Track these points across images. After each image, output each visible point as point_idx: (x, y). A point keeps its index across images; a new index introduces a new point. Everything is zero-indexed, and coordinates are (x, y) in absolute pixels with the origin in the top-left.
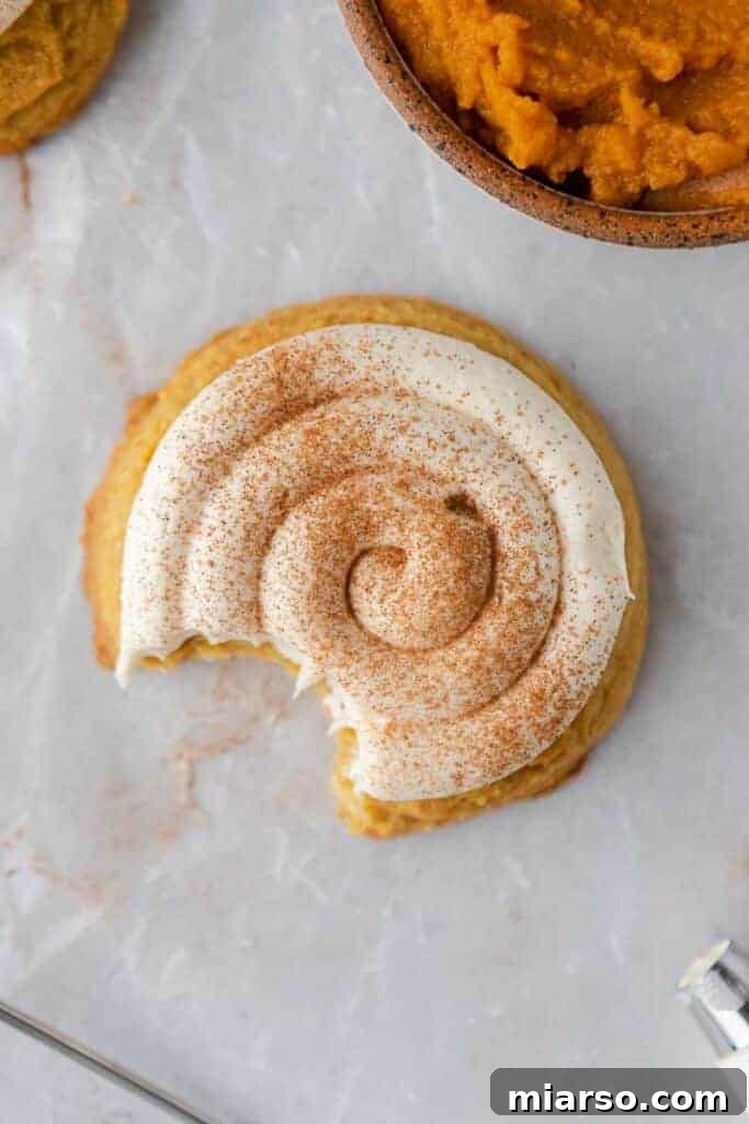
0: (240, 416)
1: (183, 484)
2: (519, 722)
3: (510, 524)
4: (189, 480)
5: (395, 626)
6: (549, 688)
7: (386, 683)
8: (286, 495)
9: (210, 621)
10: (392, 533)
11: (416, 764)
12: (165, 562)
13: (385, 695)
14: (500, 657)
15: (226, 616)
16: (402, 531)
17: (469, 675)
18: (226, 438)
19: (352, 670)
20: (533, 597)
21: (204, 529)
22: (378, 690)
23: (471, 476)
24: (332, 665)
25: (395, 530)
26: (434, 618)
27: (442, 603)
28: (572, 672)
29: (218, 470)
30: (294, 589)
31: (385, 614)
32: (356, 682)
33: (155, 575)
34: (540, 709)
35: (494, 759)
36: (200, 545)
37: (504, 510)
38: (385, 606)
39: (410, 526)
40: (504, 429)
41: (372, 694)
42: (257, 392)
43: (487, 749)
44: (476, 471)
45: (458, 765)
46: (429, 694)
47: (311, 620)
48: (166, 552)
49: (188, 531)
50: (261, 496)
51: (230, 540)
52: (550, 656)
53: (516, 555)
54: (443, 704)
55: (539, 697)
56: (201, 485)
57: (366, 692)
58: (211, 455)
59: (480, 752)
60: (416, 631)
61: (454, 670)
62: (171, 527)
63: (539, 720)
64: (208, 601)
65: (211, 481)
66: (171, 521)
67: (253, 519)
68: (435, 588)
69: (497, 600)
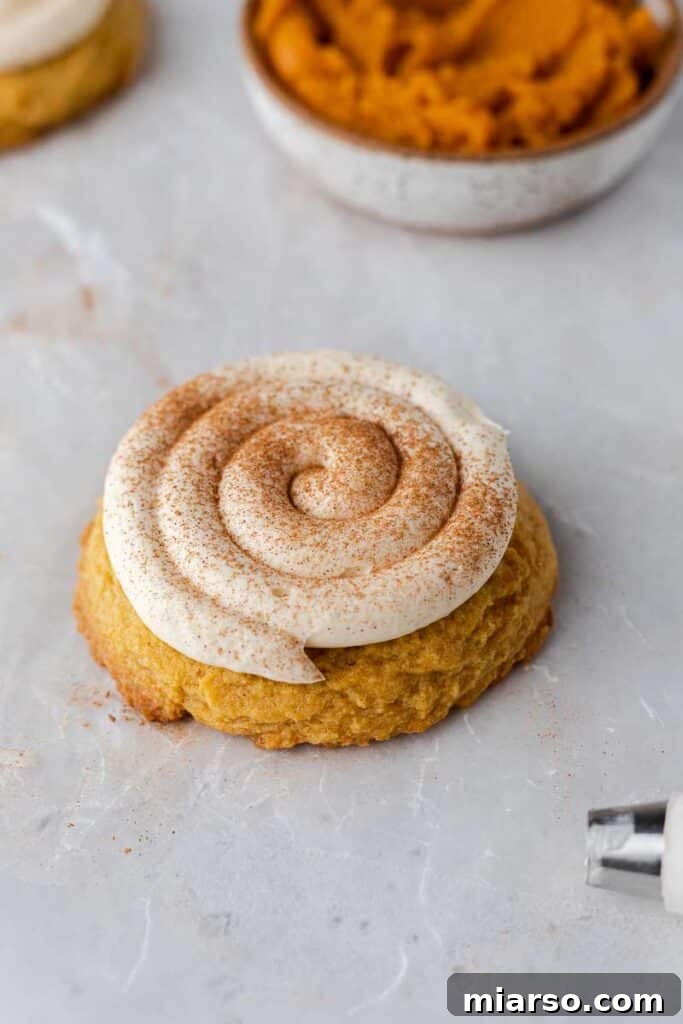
0: (156, 428)
1: (133, 480)
2: (471, 521)
3: (389, 414)
4: (137, 476)
5: (340, 498)
6: (480, 495)
7: (355, 534)
8: (214, 460)
9: (196, 549)
10: (306, 448)
11: (408, 577)
12: (143, 532)
13: (357, 541)
14: (431, 486)
15: (206, 541)
16: (311, 442)
17: (413, 504)
18: (153, 443)
19: (323, 534)
20: (432, 445)
21: (163, 499)
22: (351, 539)
23: (344, 400)
24: (307, 535)
25: (307, 445)
26: (365, 477)
27: (366, 464)
28: (491, 481)
29: (156, 465)
30: (250, 502)
31: (328, 494)
32: (330, 541)
33: (140, 544)
34: (482, 509)
35: (466, 552)
36: (165, 510)
37: (380, 408)
38: (325, 488)
39: (316, 435)
40: (353, 374)
41: (347, 544)
42: (163, 412)
43: (457, 547)
44: (346, 395)
45: (440, 565)
46: (391, 527)
47: (274, 515)
48: (141, 526)
49: (152, 508)
50: (195, 461)
51: (184, 494)
52: (469, 479)
53: (404, 428)
54: (405, 532)
55: (477, 503)
56: (148, 477)
57: (342, 545)
58: (146, 456)
59: (452, 551)
60: (356, 492)
61: (401, 506)
62: (137, 508)
63: (484, 516)
64: (188, 537)
65: (154, 473)
66: (135, 506)
67: (196, 477)
68: (356, 458)
69: (407, 459)
